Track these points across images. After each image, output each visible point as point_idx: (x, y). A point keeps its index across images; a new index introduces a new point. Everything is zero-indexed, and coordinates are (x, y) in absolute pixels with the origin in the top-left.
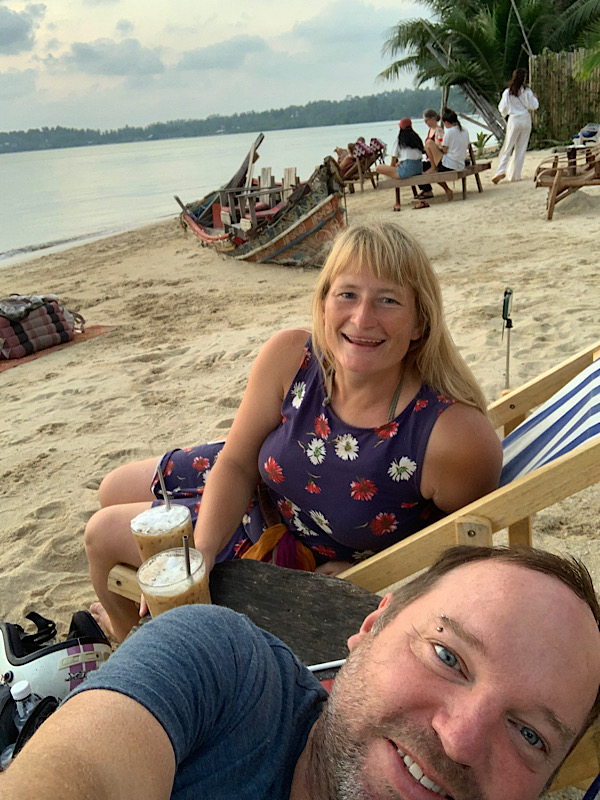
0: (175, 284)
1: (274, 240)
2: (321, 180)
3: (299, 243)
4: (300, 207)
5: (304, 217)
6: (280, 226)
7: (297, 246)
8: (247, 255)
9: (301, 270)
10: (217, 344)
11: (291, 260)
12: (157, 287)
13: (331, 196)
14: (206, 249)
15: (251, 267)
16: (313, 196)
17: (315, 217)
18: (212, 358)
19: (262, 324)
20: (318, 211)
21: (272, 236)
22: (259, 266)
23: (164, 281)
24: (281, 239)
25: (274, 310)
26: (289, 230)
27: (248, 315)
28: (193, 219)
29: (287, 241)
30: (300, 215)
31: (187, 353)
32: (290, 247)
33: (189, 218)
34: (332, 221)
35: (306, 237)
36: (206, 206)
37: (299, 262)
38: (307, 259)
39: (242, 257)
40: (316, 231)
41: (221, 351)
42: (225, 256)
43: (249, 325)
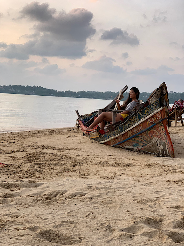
0: (60, 150)
1: (122, 133)
2: (156, 97)
3: (137, 136)
4: (140, 114)
5: (142, 120)
6: (127, 125)
7: (136, 138)
8: (105, 141)
9: (136, 153)
10: (63, 184)
11: (131, 147)
12: (49, 150)
13: (161, 108)
14: (85, 137)
15: (106, 148)
16: (150, 107)
17: (149, 121)
18: (55, 194)
19: (101, 177)
20: (151, 117)
21: (122, 130)
22: (111, 148)
23: (54, 147)
24: (127, 133)
25: (113, 171)
26: (132, 127)
27: (94, 171)
28: (83, 123)
29: (130, 135)
30: (140, 119)
31: (39, 187)
32: (131, 139)
33: (80, 122)
34: (160, 125)
35: (142, 133)
36: (91, 117)
37: (135, 148)
38: (141, 147)
39: (102, 142)
40: (148, 130)
41: (64, 190)
42: (93, 141)
43: (92, 177)
